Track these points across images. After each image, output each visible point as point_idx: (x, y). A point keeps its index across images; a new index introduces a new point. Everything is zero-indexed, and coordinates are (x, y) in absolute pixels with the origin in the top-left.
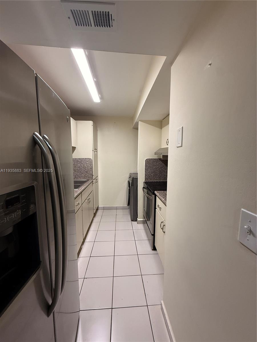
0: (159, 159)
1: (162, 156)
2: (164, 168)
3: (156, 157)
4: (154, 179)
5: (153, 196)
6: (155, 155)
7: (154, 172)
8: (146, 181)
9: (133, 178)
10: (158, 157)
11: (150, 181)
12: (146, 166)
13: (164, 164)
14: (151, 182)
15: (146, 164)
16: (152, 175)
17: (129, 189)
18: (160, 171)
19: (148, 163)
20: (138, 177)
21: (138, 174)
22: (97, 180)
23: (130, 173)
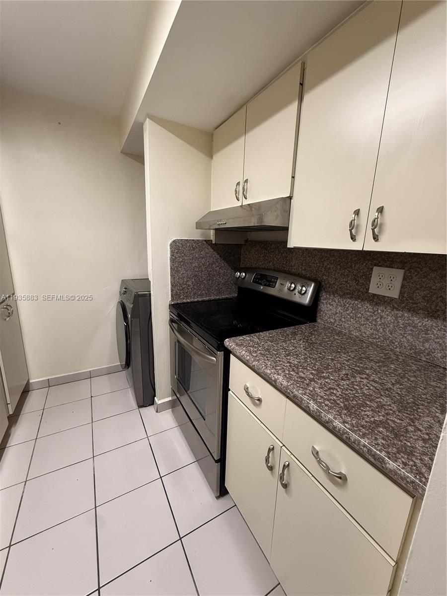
0: (205, 241)
1: (212, 232)
2: (217, 264)
3: (197, 235)
4: (194, 294)
5: (221, 354)
6: (197, 229)
7: (196, 276)
8: (175, 302)
9: (137, 297)
10: (202, 235)
11: (185, 301)
12: (173, 260)
13: (218, 254)
14: (188, 303)
15: (172, 255)
16: (189, 283)
17: (127, 327)
18: (209, 274)
19: (177, 253)
20: (152, 292)
21: (152, 283)
22: (9, 307)
23: (122, 280)
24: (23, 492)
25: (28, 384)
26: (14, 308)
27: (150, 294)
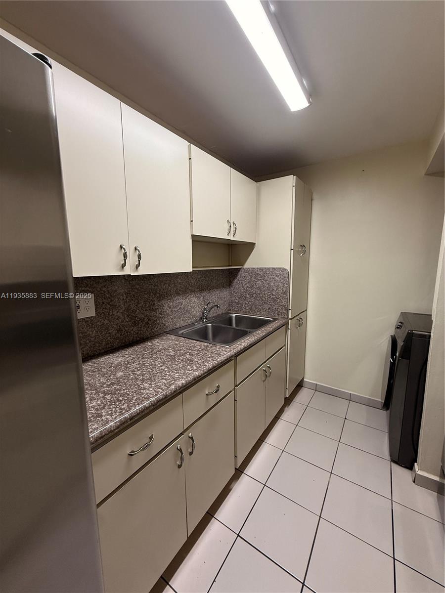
17: (393, 365)
20: (432, 334)
21: (434, 324)
22: (300, 320)
23: (402, 313)
24: (280, 457)
25: (302, 380)
26: (304, 321)
27: (430, 336)
